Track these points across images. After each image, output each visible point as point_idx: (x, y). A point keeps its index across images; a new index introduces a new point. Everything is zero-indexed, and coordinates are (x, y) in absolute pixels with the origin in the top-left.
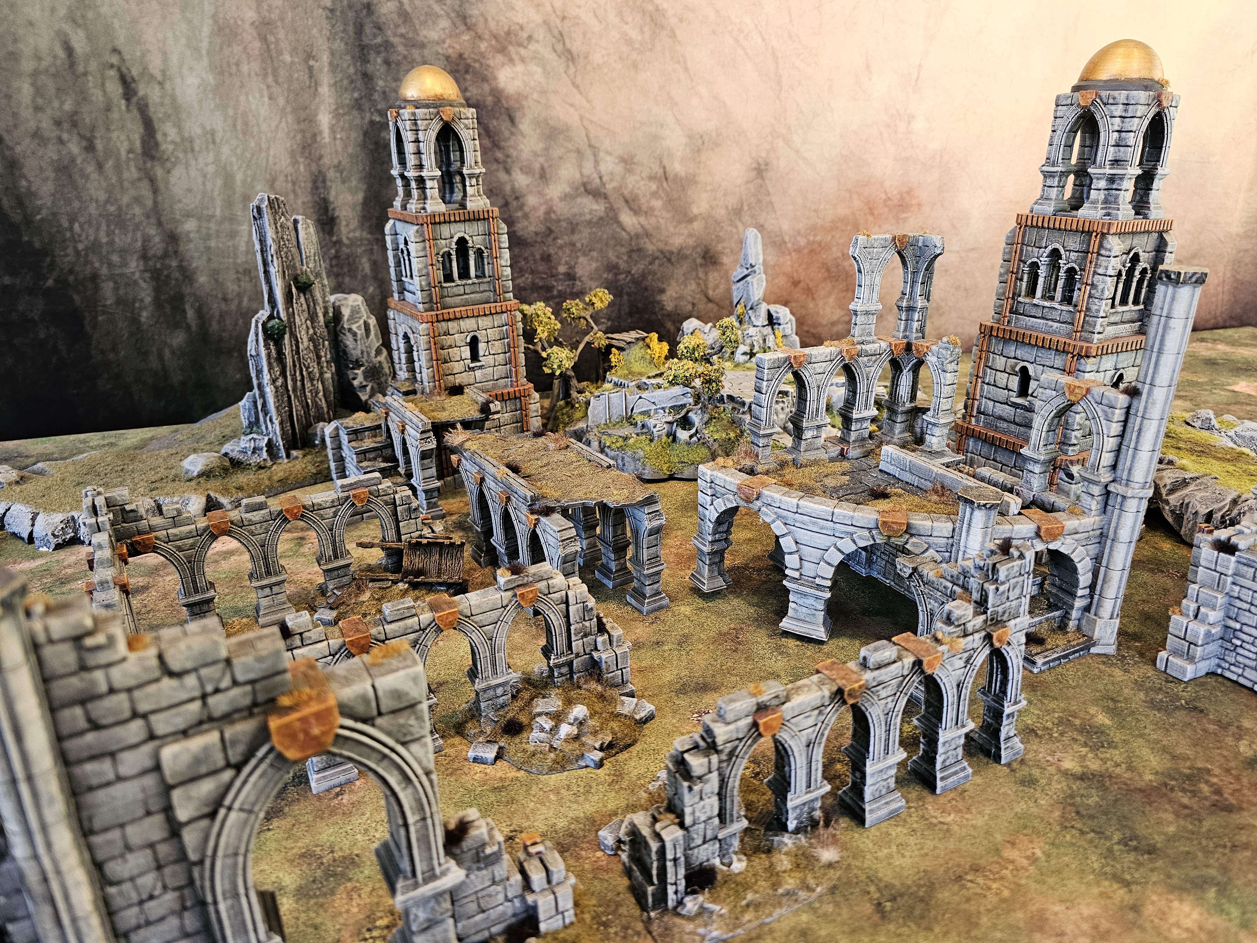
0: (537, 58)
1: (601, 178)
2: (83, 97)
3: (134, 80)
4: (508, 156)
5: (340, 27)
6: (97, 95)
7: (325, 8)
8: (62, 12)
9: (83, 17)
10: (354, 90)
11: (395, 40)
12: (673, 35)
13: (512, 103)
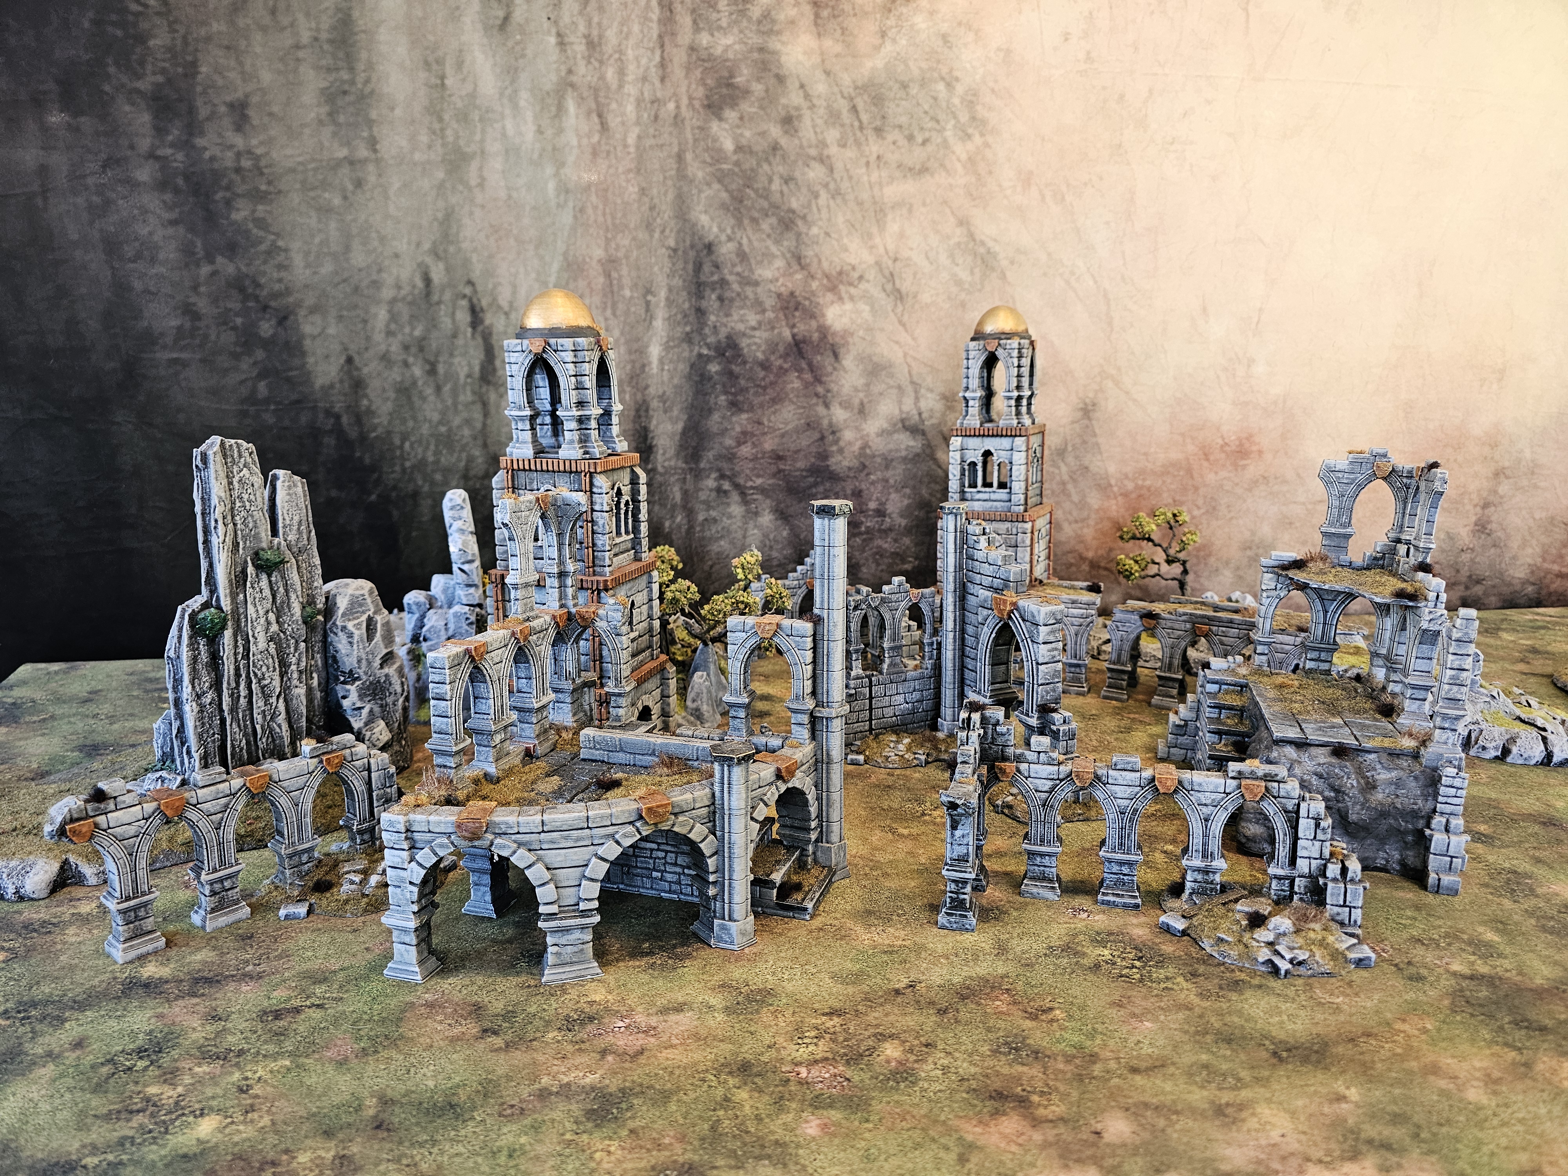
0: (867, 297)
1: (920, 414)
2: (433, 324)
3: (482, 310)
4: (828, 391)
5: (680, 265)
6: (446, 323)
7: (669, 248)
8: (427, 246)
9: (445, 251)
10: (686, 324)
11: (731, 278)
12: (1003, 277)
13: (837, 339)
